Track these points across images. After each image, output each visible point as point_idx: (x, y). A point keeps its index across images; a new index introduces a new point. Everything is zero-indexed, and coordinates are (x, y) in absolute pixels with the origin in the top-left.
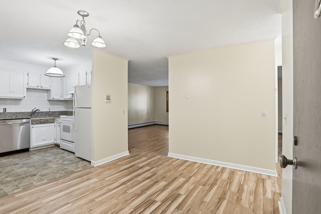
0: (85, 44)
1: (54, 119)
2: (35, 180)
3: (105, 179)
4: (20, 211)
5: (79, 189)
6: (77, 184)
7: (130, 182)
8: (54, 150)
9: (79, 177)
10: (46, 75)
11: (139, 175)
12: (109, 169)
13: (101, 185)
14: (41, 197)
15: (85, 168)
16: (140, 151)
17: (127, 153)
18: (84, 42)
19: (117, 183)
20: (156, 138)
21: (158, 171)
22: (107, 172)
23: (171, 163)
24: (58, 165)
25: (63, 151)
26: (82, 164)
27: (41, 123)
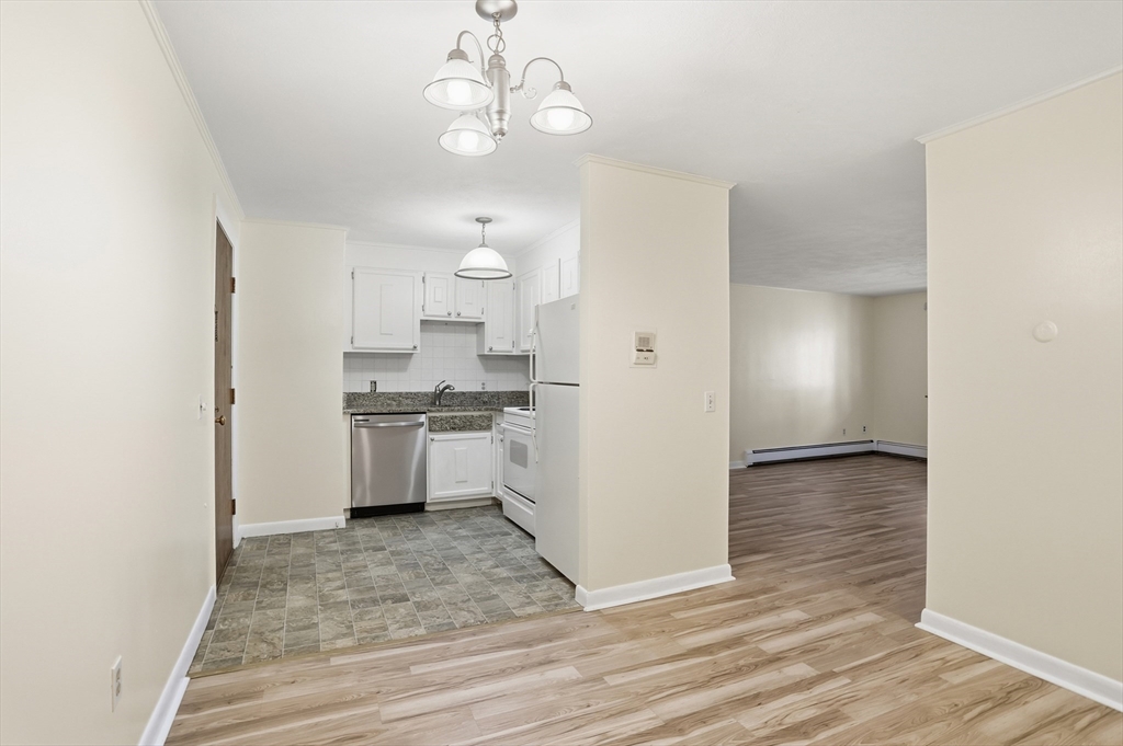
0: (506, 128)
1: (490, 419)
2: (398, 618)
3: (606, 678)
4: (316, 724)
5: (501, 696)
6: (504, 671)
7: (705, 730)
8: (484, 519)
9: (518, 644)
10: (459, 273)
11: (755, 699)
12: (634, 635)
13: (581, 707)
14: (384, 690)
15: (553, 606)
16: (782, 570)
17: (720, 574)
18: (501, 119)
19: (647, 714)
20: (869, 516)
21: (854, 700)
22: (623, 646)
23: (938, 671)
24: (475, 578)
25: (508, 528)
26: (550, 588)
27: (454, 429)
